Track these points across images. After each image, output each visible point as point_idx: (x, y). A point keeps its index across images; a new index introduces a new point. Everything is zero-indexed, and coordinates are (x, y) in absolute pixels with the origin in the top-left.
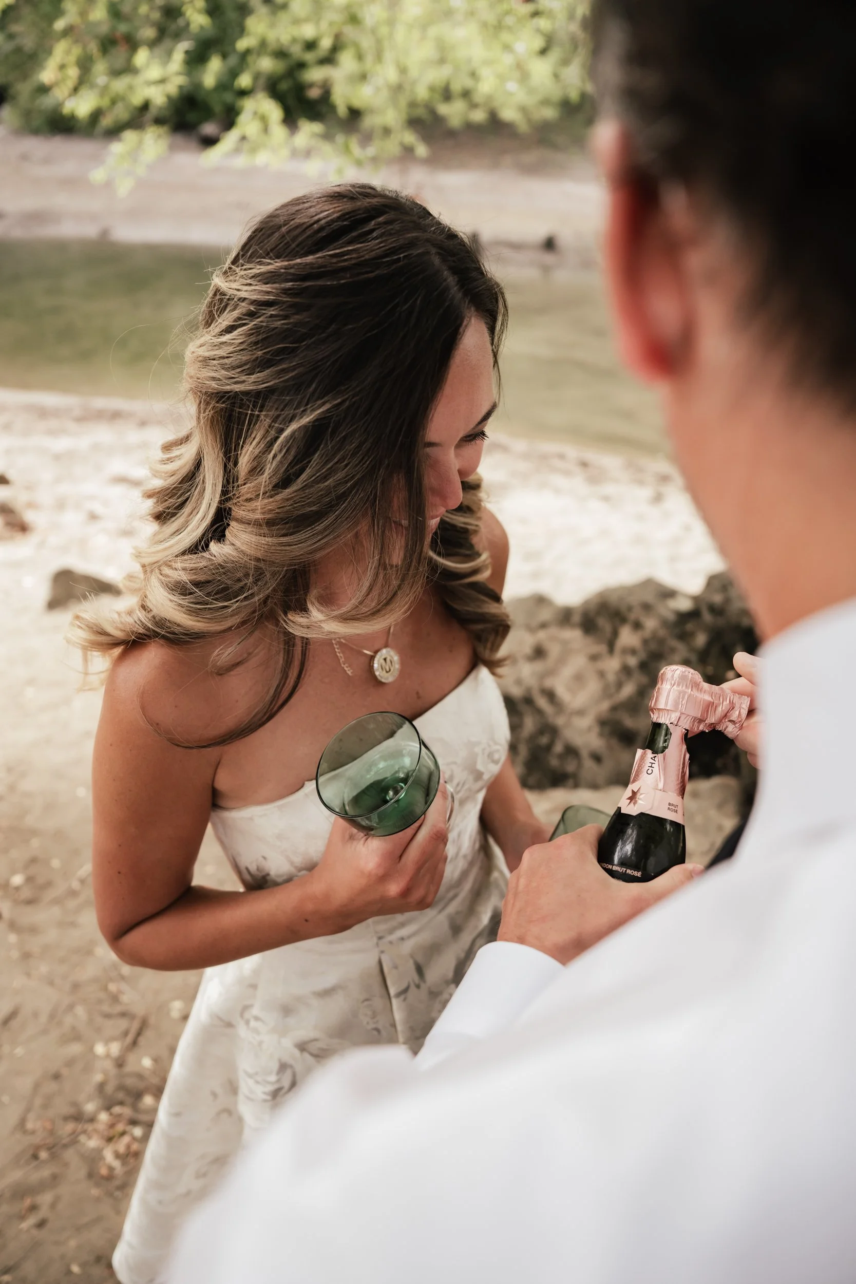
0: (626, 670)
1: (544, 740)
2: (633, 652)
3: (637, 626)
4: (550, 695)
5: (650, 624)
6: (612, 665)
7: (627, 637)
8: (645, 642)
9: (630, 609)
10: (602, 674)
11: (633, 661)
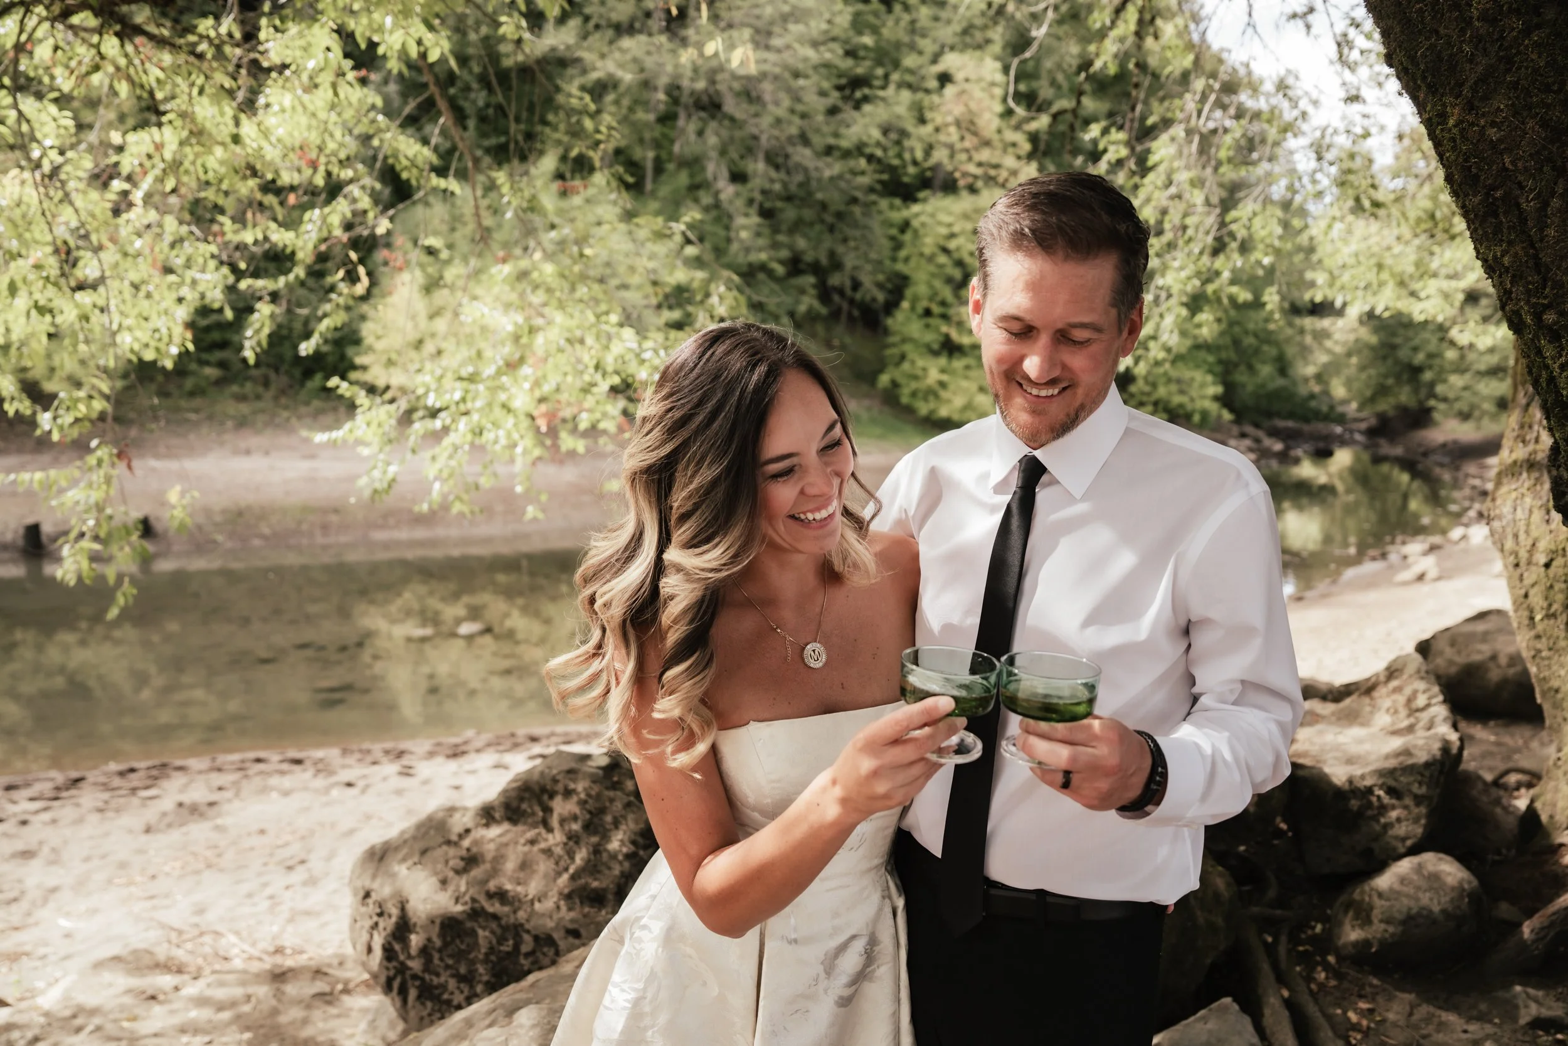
0: (573, 838)
1: (508, 946)
2: (575, 818)
3: (568, 793)
4: (501, 896)
5: (580, 786)
6: (555, 839)
7: (561, 807)
8: (582, 803)
9: (555, 781)
10: (548, 852)
11: (576, 827)
